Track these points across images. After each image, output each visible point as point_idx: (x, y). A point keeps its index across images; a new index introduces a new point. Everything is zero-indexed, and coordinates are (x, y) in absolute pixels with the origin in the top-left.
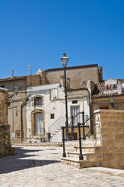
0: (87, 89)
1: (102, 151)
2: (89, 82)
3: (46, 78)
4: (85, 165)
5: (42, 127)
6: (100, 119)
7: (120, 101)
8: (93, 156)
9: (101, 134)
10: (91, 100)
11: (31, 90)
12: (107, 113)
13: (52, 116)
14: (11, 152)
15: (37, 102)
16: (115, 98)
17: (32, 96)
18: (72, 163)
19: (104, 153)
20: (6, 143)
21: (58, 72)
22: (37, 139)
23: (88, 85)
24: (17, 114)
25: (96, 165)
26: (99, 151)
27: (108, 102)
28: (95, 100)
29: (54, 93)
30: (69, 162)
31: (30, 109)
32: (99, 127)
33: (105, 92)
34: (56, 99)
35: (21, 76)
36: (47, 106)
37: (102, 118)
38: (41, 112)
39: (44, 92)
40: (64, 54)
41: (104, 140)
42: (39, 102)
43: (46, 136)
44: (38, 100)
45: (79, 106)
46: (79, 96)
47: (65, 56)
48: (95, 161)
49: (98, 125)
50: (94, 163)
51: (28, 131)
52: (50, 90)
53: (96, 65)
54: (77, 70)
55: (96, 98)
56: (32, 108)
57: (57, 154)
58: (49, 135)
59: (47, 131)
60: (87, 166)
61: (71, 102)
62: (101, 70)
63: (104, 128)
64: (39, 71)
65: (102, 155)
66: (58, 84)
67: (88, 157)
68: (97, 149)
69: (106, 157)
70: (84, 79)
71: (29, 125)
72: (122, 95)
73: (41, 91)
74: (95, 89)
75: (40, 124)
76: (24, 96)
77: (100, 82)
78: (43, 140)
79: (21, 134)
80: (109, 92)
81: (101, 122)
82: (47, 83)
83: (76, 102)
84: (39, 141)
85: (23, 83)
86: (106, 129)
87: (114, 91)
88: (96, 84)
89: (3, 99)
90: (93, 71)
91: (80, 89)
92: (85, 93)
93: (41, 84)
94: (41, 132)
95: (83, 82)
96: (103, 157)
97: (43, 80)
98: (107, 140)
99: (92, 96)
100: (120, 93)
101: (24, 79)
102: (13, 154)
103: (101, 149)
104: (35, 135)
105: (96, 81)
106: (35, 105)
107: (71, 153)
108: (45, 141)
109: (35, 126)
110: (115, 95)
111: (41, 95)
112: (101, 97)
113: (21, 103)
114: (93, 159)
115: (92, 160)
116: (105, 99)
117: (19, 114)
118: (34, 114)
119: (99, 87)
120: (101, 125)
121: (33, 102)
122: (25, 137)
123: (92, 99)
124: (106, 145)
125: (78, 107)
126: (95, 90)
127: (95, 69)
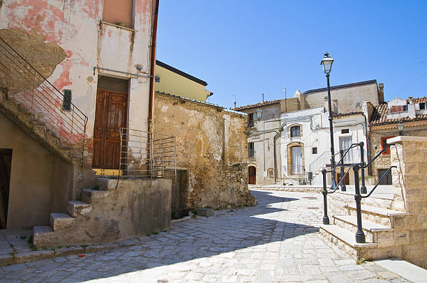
0: (362, 114)
1: (408, 223)
2: (365, 104)
3: (306, 102)
4: (370, 255)
5: (301, 164)
6: (401, 157)
7: (415, 129)
8: (388, 235)
9: (404, 188)
10: (368, 128)
11: (287, 117)
12: (417, 143)
13: (315, 151)
14: (249, 202)
15: (294, 133)
16: (405, 124)
17: (288, 125)
18: (341, 244)
19: (413, 229)
20: (242, 190)
21: (321, 93)
22: (294, 179)
23: (363, 108)
24: (269, 148)
25: (394, 253)
26: (400, 225)
27: (395, 131)
28: (374, 128)
29: (317, 121)
30: (335, 239)
31: (285, 141)
32: (399, 173)
33: (390, 117)
34: (319, 128)
35: (273, 100)
36: (308, 137)
37: (407, 154)
38: (299, 145)
39: (303, 119)
40: (325, 55)
41: (412, 200)
42: (296, 133)
43: (307, 176)
44: (295, 130)
45: (351, 136)
46: (351, 123)
47: (328, 57)
48: (393, 244)
49: (398, 169)
50: (388, 250)
51: (283, 169)
52: (311, 117)
53: (374, 82)
54: (348, 89)
55: (376, 125)
56: (288, 141)
57: (317, 208)
58: (310, 174)
59: (307, 170)
60: (374, 256)
61: (341, 132)
62: (382, 88)
63: (411, 176)
64: (297, 94)
65: (408, 233)
66: (322, 109)
67: (376, 238)
68: (396, 219)
69: (416, 238)
70: (357, 100)
71: (284, 162)
72: (416, 120)
73: (299, 119)
74: (373, 113)
75: (298, 161)
76: (277, 125)
77: (380, 103)
78: (302, 182)
79: (274, 173)
80: (396, 117)
81: (405, 163)
82: (307, 107)
83: (347, 131)
84: (296, 184)
85: (276, 109)
86: (416, 178)
87: (404, 115)
88: (375, 106)
89: (239, 127)
90: (369, 89)
91: (353, 114)
92: (360, 118)
93: (299, 109)
94: (299, 171)
95: (355, 104)
96: (410, 236)
97: (302, 104)
98: (418, 200)
99: (370, 122)
100: (412, 116)
101: (277, 103)
102: (252, 205)
103: (404, 219)
104: (292, 174)
105: (375, 103)
106: (292, 136)
107: (338, 219)
108: (305, 184)
109: (291, 163)
110: (404, 121)
111: (299, 123)
112: (383, 124)
113: (274, 134)
114: (387, 242)
115: (385, 243)
116: (389, 127)
117: (272, 148)
118: (291, 148)
119: (380, 110)
120: (403, 170)
121: (289, 132)
122: (279, 176)
123: (370, 127)
124: (416, 211)
125: (350, 138)
126: (374, 115)
127: (373, 86)
